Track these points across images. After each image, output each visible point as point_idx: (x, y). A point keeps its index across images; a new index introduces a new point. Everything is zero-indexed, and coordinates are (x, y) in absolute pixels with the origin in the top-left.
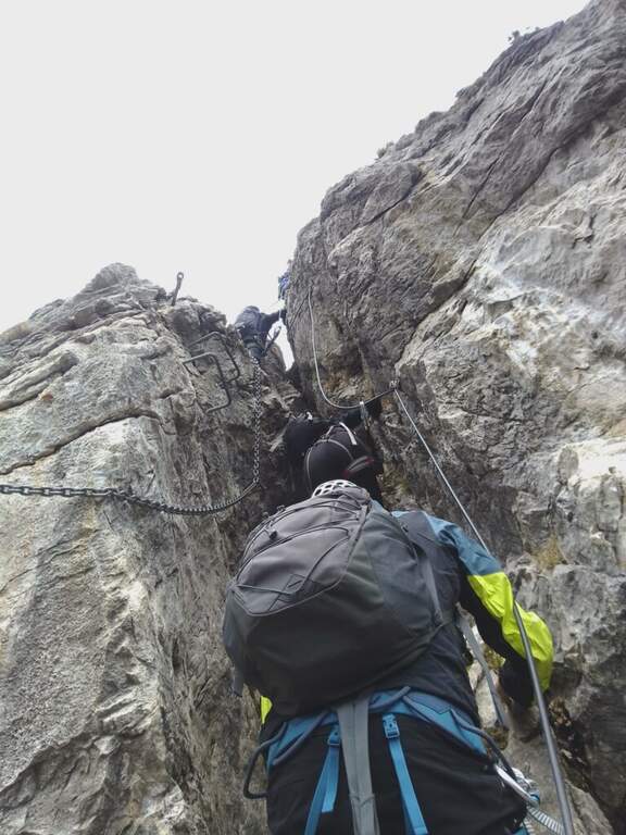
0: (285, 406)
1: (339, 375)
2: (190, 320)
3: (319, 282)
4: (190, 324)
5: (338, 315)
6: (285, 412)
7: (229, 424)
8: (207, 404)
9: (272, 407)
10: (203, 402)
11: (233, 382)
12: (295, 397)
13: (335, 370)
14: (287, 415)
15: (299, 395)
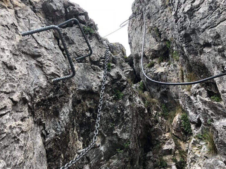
0: (124, 78)
1: (154, 61)
2: (55, 8)
3: (149, 8)
4: (54, 11)
5: (159, 26)
6: (124, 81)
7: (79, 90)
8: (53, 74)
9: (115, 77)
10: (49, 72)
11: (88, 59)
12: (130, 71)
13: (153, 58)
14: (125, 83)
15: (132, 70)
